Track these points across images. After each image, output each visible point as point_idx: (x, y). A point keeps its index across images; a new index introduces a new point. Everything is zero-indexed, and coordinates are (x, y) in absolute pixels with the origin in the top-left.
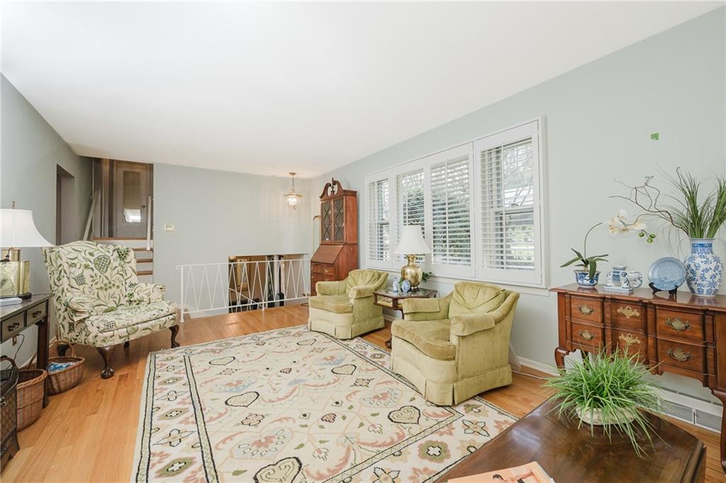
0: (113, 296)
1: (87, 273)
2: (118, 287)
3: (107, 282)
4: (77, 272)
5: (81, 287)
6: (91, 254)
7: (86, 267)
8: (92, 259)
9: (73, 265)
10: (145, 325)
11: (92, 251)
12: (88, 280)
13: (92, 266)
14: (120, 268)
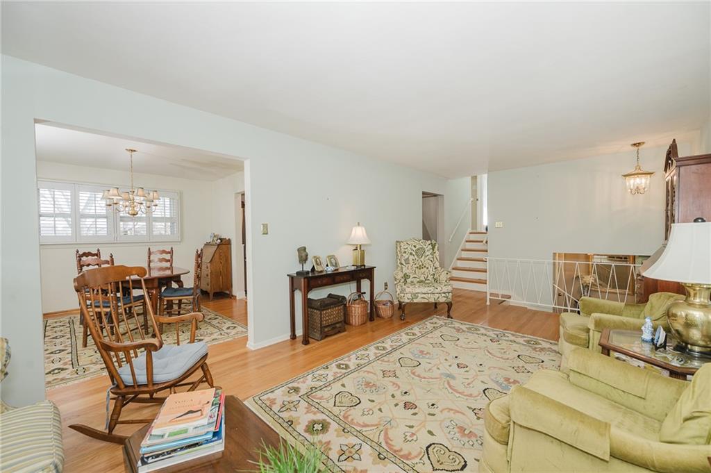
0: (423, 273)
1: (411, 257)
2: (428, 268)
3: (421, 264)
4: (406, 256)
5: (407, 265)
6: (415, 247)
7: (411, 254)
8: (415, 249)
9: (405, 252)
10: (423, 296)
11: (415, 244)
12: (411, 262)
13: (414, 253)
14: (430, 256)
